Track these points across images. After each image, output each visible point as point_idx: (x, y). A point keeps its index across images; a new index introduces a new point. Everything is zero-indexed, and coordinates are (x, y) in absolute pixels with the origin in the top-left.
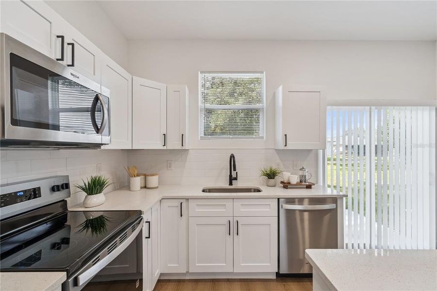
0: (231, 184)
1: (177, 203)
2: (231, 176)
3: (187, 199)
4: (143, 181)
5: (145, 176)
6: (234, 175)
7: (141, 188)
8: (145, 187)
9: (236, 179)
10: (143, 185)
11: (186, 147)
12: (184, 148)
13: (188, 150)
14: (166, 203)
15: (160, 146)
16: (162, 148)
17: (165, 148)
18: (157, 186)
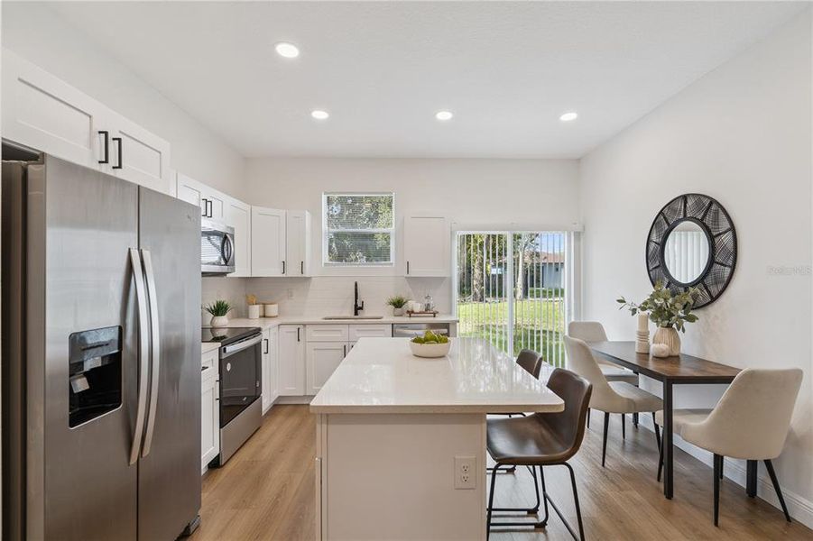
0: (356, 314)
1: (294, 329)
2: (356, 305)
3: (304, 325)
4: (262, 309)
5: (264, 304)
6: (359, 305)
7: (260, 317)
8: (264, 316)
9: (361, 308)
10: (262, 314)
11: (307, 274)
12: (304, 275)
13: (310, 278)
14: (284, 329)
15: (279, 275)
16: (282, 275)
17: (284, 275)
18: (276, 314)
